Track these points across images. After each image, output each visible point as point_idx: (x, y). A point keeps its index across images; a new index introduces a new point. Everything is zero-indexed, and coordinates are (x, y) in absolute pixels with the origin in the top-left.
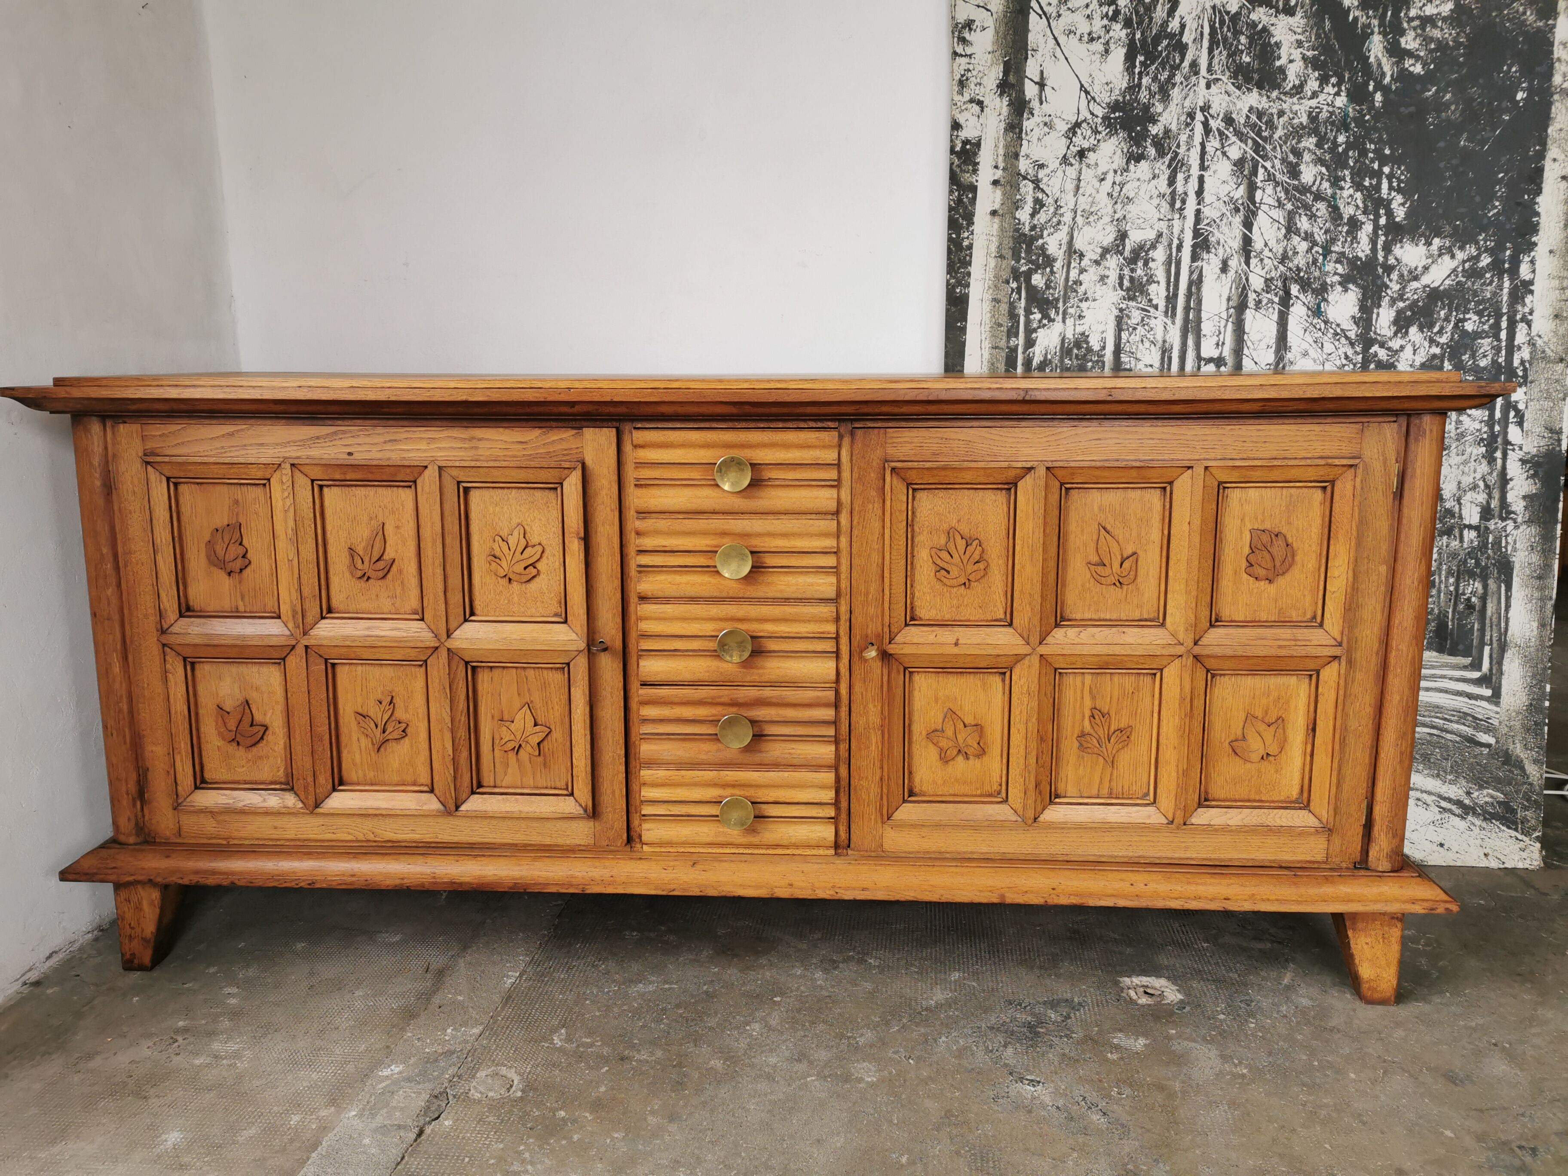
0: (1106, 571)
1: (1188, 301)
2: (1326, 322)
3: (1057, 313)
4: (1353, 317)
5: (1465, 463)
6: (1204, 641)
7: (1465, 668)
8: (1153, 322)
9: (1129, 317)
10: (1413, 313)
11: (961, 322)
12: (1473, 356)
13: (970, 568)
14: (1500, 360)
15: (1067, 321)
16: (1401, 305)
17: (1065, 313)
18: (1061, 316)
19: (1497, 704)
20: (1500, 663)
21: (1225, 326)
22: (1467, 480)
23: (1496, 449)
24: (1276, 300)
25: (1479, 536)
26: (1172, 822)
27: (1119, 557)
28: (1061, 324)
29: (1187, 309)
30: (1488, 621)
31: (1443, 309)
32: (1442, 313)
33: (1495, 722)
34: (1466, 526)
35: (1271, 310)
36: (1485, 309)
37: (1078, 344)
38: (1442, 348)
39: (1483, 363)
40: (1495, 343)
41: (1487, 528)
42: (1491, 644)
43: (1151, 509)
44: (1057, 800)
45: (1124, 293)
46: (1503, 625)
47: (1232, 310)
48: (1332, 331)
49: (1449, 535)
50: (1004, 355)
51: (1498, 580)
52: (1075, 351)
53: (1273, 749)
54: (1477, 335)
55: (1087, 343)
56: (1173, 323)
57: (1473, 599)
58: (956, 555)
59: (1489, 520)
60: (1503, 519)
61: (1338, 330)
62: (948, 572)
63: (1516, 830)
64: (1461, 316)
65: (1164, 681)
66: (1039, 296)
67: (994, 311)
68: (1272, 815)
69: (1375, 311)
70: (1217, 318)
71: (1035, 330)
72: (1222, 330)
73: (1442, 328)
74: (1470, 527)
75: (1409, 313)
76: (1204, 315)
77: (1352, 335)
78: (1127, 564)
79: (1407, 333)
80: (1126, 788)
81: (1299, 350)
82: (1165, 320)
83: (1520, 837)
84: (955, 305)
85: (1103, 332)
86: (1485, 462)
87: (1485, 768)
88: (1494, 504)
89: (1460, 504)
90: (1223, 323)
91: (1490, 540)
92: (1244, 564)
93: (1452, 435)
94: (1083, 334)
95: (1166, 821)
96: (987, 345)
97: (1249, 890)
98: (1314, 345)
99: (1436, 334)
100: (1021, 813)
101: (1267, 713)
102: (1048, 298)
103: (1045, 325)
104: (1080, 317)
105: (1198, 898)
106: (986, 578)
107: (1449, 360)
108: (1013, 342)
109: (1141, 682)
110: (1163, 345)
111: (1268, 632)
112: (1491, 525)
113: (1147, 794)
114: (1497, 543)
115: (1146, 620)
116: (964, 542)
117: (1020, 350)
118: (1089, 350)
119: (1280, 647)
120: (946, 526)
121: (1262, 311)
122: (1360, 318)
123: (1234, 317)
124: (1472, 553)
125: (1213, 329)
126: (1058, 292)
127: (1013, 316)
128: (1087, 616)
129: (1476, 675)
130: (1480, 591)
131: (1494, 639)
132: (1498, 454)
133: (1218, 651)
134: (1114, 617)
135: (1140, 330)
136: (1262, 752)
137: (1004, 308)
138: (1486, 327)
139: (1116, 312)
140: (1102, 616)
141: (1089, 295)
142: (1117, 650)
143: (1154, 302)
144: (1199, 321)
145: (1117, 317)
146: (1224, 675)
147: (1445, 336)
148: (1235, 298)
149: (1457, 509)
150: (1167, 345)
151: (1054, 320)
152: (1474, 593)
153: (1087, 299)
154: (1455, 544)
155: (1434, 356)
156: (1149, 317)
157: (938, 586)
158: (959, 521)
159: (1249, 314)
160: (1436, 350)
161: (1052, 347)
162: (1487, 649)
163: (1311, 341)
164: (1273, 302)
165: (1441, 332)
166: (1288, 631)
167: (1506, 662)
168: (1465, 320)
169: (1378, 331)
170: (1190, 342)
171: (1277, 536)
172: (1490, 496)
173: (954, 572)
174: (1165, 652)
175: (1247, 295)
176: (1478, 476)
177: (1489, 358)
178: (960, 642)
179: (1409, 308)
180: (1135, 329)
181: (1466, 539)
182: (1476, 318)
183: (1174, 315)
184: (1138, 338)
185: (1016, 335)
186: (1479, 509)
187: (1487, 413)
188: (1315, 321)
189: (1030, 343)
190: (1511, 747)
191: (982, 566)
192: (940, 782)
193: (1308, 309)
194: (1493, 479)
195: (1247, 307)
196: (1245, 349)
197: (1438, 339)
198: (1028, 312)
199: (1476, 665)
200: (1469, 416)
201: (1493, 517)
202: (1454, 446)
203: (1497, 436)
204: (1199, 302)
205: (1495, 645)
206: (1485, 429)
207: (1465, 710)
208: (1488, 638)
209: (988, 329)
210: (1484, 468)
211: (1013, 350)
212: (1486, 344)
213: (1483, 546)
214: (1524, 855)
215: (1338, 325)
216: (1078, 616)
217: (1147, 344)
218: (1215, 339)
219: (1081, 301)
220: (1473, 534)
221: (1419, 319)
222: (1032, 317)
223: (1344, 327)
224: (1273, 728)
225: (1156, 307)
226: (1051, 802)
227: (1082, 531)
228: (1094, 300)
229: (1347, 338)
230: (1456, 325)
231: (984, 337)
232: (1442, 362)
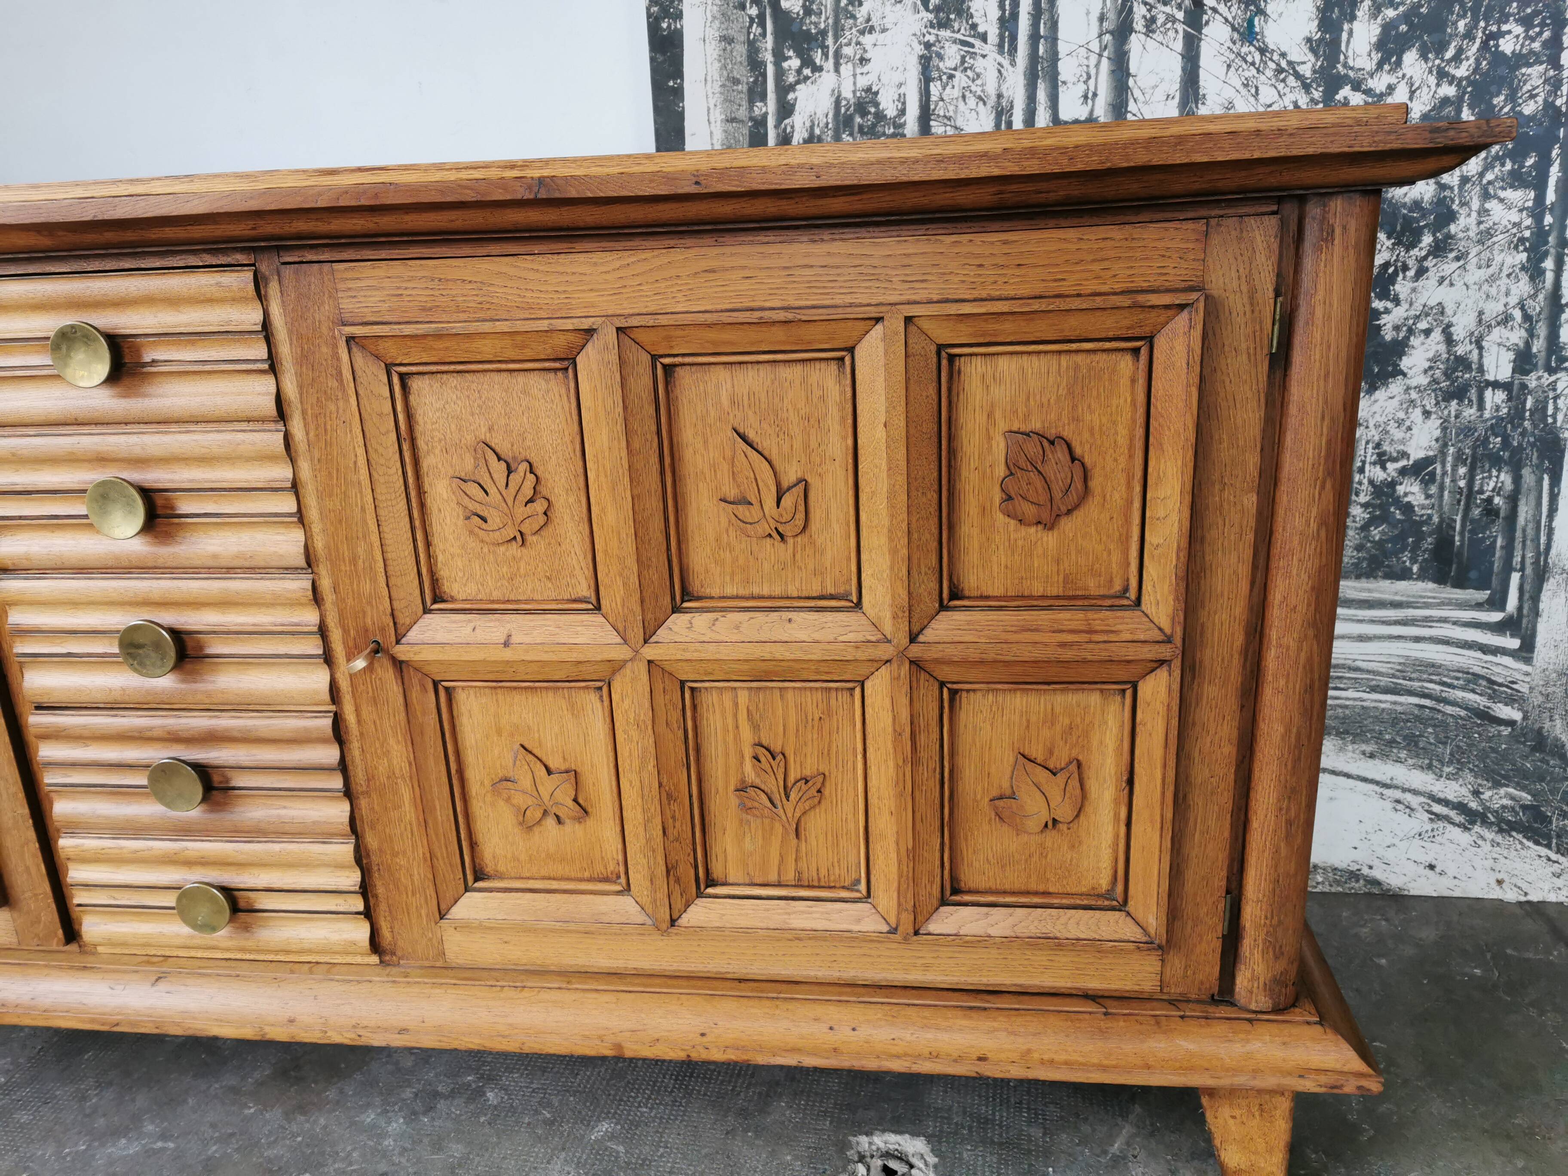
0: (754, 513)
1: (1035, 25)
2: (1263, 51)
3: (826, 55)
4: (1309, 40)
5: (1492, 280)
6: (928, 635)
7: (1479, 606)
8: (979, 64)
9: (941, 57)
10: (1411, 25)
11: (674, 79)
12: (1512, 98)
13: (521, 511)
14: (1558, 102)
15: (843, 69)
16: (1390, 13)
17: (838, 55)
18: (831, 60)
19: (1528, 661)
20: (1535, 599)
21: (1097, 66)
22: (1493, 309)
23: (1546, 254)
24: (1180, 15)
25: (1510, 399)
26: (896, 929)
27: (774, 489)
28: (833, 75)
29: (1034, 38)
30: (1519, 534)
31: (1464, 16)
32: (1461, 24)
33: (1524, 688)
34: (1488, 384)
35: (1171, 34)
36: (1536, 13)
37: (861, 108)
38: (1459, 85)
39: (1529, 109)
40: (1551, 73)
41: (1523, 386)
42: (1522, 569)
43: (822, 398)
44: (710, 890)
45: (931, 16)
46: (1543, 539)
47: (1107, 38)
48: (1273, 66)
49: (1461, 400)
50: (746, 131)
51: (1539, 470)
52: (858, 120)
53: (1064, 812)
54: (1521, 60)
55: (877, 105)
56: (1013, 63)
57: (1497, 500)
58: (492, 490)
59: (1527, 373)
60: (1551, 371)
61: (1284, 64)
62: (484, 520)
63: (1548, 846)
64: (1494, 28)
65: (868, 702)
66: (795, 28)
67: (725, 57)
68: (1063, 920)
69: (1346, 27)
70: (1083, 51)
71: (792, 88)
72: (1093, 72)
73: (1460, 51)
74: (1496, 385)
75: (1403, 28)
76: (1063, 48)
77: (1306, 70)
78: (788, 501)
79: (1399, 63)
80: (823, 872)
81: (1220, 100)
82: (1000, 59)
83: (1554, 856)
84: (664, 53)
85: (900, 85)
86: (1524, 278)
87: (1505, 756)
88: (1538, 346)
89: (1480, 348)
90: (1094, 59)
91: (1529, 404)
92: (997, 496)
93: (1471, 234)
94: (868, 90)
95: (885, 928)
96: (718, 116)
97: (1021, 1043)
98: (1244, 91)
99: (1449, 61)
100: (650, 911)
101: (1051, 753)
102: (809, 30)
103: (807, 78)
104: (863, 61)
105: (934, 1056)
106: (550, 528)
107: (1471, 107)
108: (759, 109)
109: (833, 702)
110: (999, 103)
111: (1043, 618)
112: (1532, 381)
113: (858, 881)
114: (1540, 409)
115: (832, 597)
116: (503, 465)
117: (771, 122)
118: (880, 116)
119: (1063, 645)
120: (469, 439)
121: (1157, 36)
122: (1321, 40)
123: (1110, 48)
124: (1497, 426)
125: (1078, 71)
126: (825, 20)
127: (755, 65)
128: (730, 591)
129: (1496, 617)
130: (1509, 486)
131: (1528, 562)
132: (1549, 264)
133: (952, 652)
134: (777, 591)
135: (961, 79)
136: (1045, 816)
137: (740, 50)
138: (1536, 46)
139: (919, 50)
140: (756, 590)
141: (874, 22)
142: (780, 652)
143: (981, 29)
144: (1054, 57)
145: (921, 57)
146: (974, 690)
147: (1465, 64)
148: (1112, 15)
149: (1475, 356)
150: (1004, 103)
151: (820, 69)
152: (1497, 490)
153: (871, 30)
154: (1470, 413)
155: (1445, 101)
156: (973, 55)
157: (472, 543)
158: (491, 429)
159: (1135, 42)
160: (1449, 91)
161: (820, 115)
162: (1515, 578)
163: (1238, 84)
164: (1174, 20)
165: (1457, 59)
166: (1080, 615)
167: (1545, 596)
168: (1500, 34)
169: (1351, 63)
170: (1042, 95)
171: (1052, 443)
172: (1531, 333)
173: (495, 520)
174: (860, 655)
175: (1131, 8)
176: (1513, 300)
177: (1540, 99)
178: (515, 639)
179: (1406, 18)
180: (951, 77)
181: (1488, 405)
182: (1519, 30)
183: (1013, 50)
184: (956, 93)
185: (763, 97)
186: (1511, 355)
187: (1532, 194)
188: (1245, 49)
189: (786, 110)
190: (1547, 725)
191: (539, 506)
192: (523, 857)
193: (1234, 29)
194: (1537, 306)
195: (1131, 30)
196: (1131, 103)
197: (1452, 71)
198: (779, 57)
199: (1497, 602)
200: (1501, 200)
201: (1535, 367)
202: (1473, 252)
203: (1548, 234)
204: (1054, 25)
205: (1529, 570)
206: (1528, 222)
207: (1477, 670)
208: (1517, 559)
209: (718, 89)
210: (1523, 287)
211: (760, 123)
212: (1535, 75)
213: (1516, 415)
214: (1559, 882)
215: (1283, 55)
216: (716, 592)
217: (972, 101)
218: (1082, 87)
219: (862, 32)
220: (1500, 396)
221: (1420, 37)
222: (785, 65)
223: (1293, 57)
224: (1061, 778)
225: (984, 38)
226: (700, 895)
227: (706, 442)
228: (884, 30)
229: (1298, 76)
230: (1485, 45)
231: (712, 103)
232: (1459, 111)
